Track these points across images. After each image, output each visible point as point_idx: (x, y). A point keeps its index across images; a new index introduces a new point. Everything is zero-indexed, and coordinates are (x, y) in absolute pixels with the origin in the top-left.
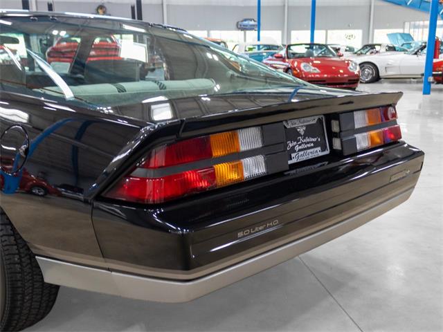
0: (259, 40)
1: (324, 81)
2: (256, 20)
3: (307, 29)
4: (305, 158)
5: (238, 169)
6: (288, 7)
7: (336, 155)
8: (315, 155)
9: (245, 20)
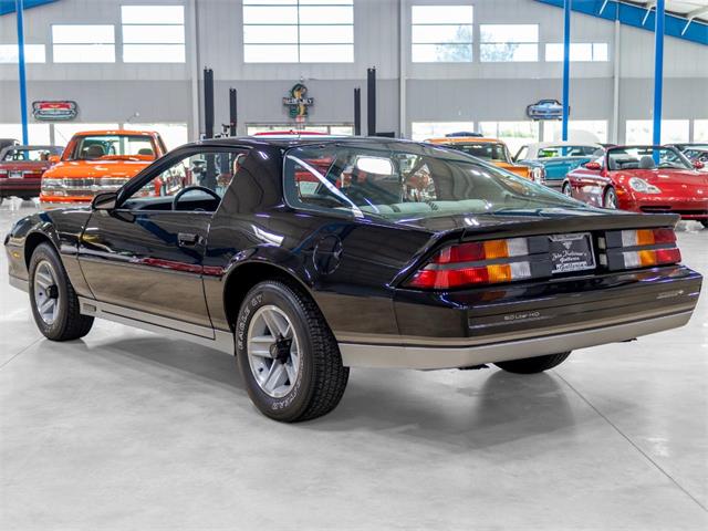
0: (565, 138)
1: (669, 207)
2: (561, 101)
3: (648, 118)
4: (569, 270)
5: (506, 270)
6: (620, 79)
7: (601, 269)
8: (581, 268)
9: (543, 102)
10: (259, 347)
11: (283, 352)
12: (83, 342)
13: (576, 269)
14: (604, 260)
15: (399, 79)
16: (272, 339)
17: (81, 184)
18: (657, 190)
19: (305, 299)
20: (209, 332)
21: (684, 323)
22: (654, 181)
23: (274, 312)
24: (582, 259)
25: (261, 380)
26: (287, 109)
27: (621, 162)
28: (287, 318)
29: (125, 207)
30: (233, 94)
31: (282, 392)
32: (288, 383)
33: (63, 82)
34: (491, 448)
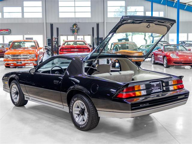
1: (181, 62)
3: (175, 33)
5: (140, 93)
8: (159, 91)
10: (76, 111)
11: (82, 112)
12: (25, 107)
13: (157, 91)
14: (164, 89)
15: (104, 22)
16: (80, 109)
17: (15, 56)
18: (178, 57)
19: (88, 99)
20: (62, 106)
21: (185, 103)
22: (177, 55)
23: (80, 102)
24: (159, 89)
25: (77, 120)
26: (72, 31)
27: (168, 49)
28: (83, 104)
29: (38, 72)
30: (58, 29)
31: (83, 123)
32: (84, 120)
33: (7, 23)
34: (137, 138)
